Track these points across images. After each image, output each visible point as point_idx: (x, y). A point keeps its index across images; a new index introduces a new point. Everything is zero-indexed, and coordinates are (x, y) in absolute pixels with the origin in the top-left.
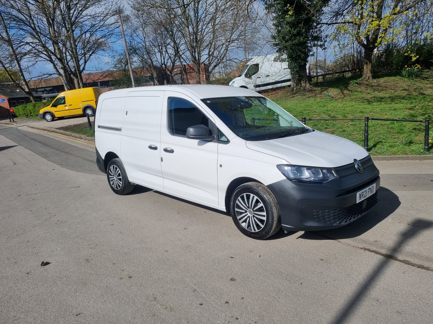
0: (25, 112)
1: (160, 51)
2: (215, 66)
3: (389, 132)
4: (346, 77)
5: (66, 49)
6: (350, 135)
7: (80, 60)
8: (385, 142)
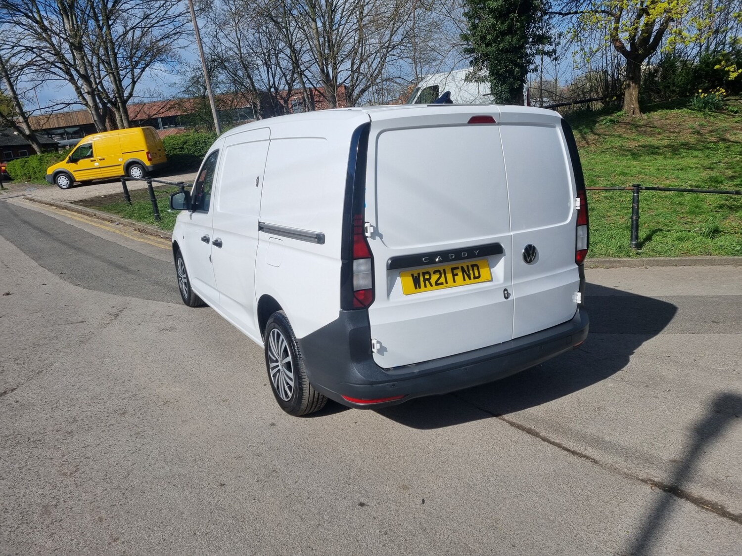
0: (26, 172)
1: (266, 63)
2: (363, 91)
3: (675, 211)
4: (594, 110)
5: (99, 58)
6: (604, 217)
7: (124, 78)
8: (669, 231)
